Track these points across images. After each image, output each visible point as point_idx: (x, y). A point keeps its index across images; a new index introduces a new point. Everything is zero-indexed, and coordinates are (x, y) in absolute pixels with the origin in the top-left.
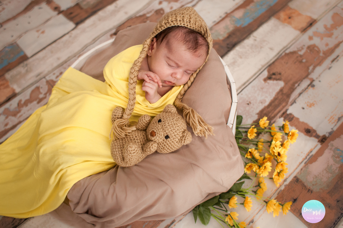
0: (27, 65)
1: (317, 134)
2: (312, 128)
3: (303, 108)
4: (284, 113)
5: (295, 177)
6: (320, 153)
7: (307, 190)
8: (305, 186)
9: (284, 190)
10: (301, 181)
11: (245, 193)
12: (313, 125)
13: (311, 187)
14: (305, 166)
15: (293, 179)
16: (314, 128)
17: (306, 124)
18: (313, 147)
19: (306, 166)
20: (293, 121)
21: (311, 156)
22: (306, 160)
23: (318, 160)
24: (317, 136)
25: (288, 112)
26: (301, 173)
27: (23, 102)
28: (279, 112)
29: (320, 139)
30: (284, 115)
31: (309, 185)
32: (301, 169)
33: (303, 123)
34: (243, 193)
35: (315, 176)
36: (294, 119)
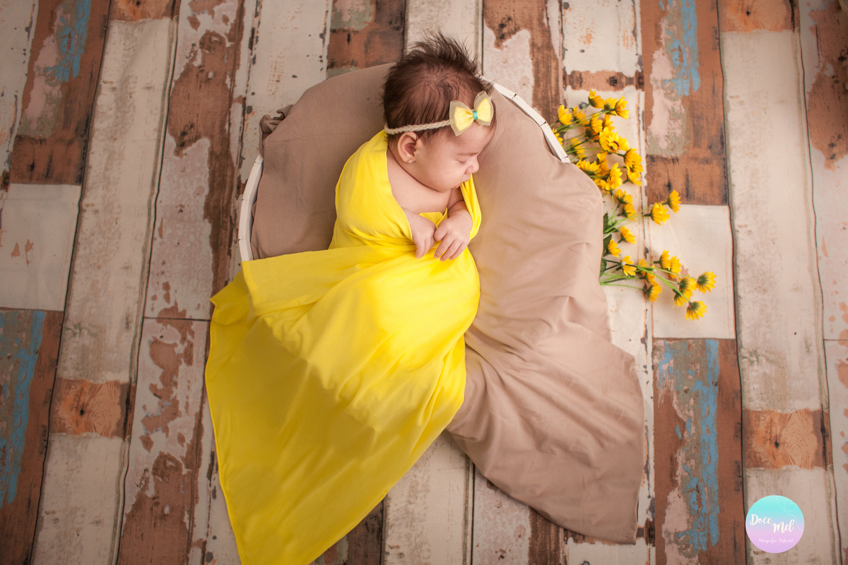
0: (78, 326)
1: (626, 77)
2: (614, 72)
3: (583, 51)
4: (564, 78)
5: (647, 156)
6: (649, 102)
7: (671, 162)
8: (666, 159)
9: (648, 184)
10: (657, 157)
11: (613, 225)
12: (613, 68)
13: (673, 155)
14: (646, 133)
15: (647, 162)
16: (617, 70)
17: (603, 72)
18: (636, 102)
19: (648, 132)
20: (584, 80)
21: (643, 114)
22: (641, 125)
23: (653, 113)
24: (630, 81)
25: (569, 72)
26: (649, 146)
27: (160, 386)
28: (557, 80)
29: (635, 81)
30: (568, 80)
31: (668, 154)
32: (646, 141)
33: (598, 73)
34: (611, 226)
35: (666, 136)
36: (583, 76)
